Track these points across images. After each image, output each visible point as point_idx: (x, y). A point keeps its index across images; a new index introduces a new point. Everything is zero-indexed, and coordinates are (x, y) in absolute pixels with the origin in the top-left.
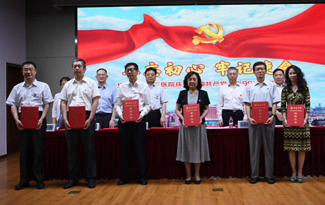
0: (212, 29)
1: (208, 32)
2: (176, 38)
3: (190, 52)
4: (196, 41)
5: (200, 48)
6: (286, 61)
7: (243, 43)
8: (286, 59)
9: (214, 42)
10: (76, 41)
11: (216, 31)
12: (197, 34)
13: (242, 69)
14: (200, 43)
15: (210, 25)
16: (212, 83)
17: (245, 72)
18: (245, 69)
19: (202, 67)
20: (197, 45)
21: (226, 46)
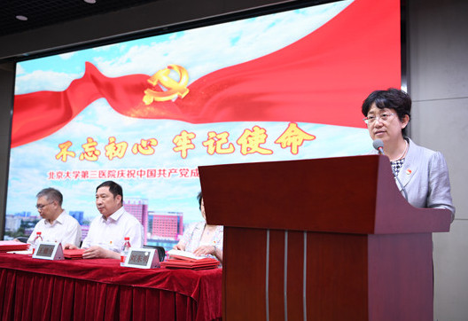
2: (121, 95)
3: (140, 117)
4: (148, 98)
5: (152, 109)
6: (293, 126)
8: (292, 121)
9: (173, 98)
10: (12, 112)
11: (178, 78)
12: (150, 86)
13: (215, 144)
14: (154, 101)
15: (170, 68)
16: (167, 172)
17: (219, 150)
18: (219, 143)
19: (154, 143)
20: (149, 106)
21: (191, 103)
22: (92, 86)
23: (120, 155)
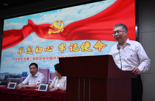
0: (58, 24)
1: (56, 26)
2: (41, 31)
3: (47, 39)
4: (50, 32)
5: (51, 36)
6: (99, 41)
7: (74, 31)
9: (58, 32)
10: (2, 37)
11: (60, 25)
12: (51, 28)
13: (73, 48)
14: (52, 33)
15: (57, 21)
16: (56, 58)
17: (74, 50)
18: (74, 48)
19: (52, 47)
20: (50, 35)
21: (64, 34)
22: (30, 28)
23: (40, 52)
